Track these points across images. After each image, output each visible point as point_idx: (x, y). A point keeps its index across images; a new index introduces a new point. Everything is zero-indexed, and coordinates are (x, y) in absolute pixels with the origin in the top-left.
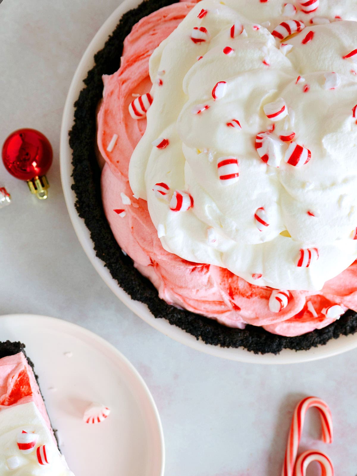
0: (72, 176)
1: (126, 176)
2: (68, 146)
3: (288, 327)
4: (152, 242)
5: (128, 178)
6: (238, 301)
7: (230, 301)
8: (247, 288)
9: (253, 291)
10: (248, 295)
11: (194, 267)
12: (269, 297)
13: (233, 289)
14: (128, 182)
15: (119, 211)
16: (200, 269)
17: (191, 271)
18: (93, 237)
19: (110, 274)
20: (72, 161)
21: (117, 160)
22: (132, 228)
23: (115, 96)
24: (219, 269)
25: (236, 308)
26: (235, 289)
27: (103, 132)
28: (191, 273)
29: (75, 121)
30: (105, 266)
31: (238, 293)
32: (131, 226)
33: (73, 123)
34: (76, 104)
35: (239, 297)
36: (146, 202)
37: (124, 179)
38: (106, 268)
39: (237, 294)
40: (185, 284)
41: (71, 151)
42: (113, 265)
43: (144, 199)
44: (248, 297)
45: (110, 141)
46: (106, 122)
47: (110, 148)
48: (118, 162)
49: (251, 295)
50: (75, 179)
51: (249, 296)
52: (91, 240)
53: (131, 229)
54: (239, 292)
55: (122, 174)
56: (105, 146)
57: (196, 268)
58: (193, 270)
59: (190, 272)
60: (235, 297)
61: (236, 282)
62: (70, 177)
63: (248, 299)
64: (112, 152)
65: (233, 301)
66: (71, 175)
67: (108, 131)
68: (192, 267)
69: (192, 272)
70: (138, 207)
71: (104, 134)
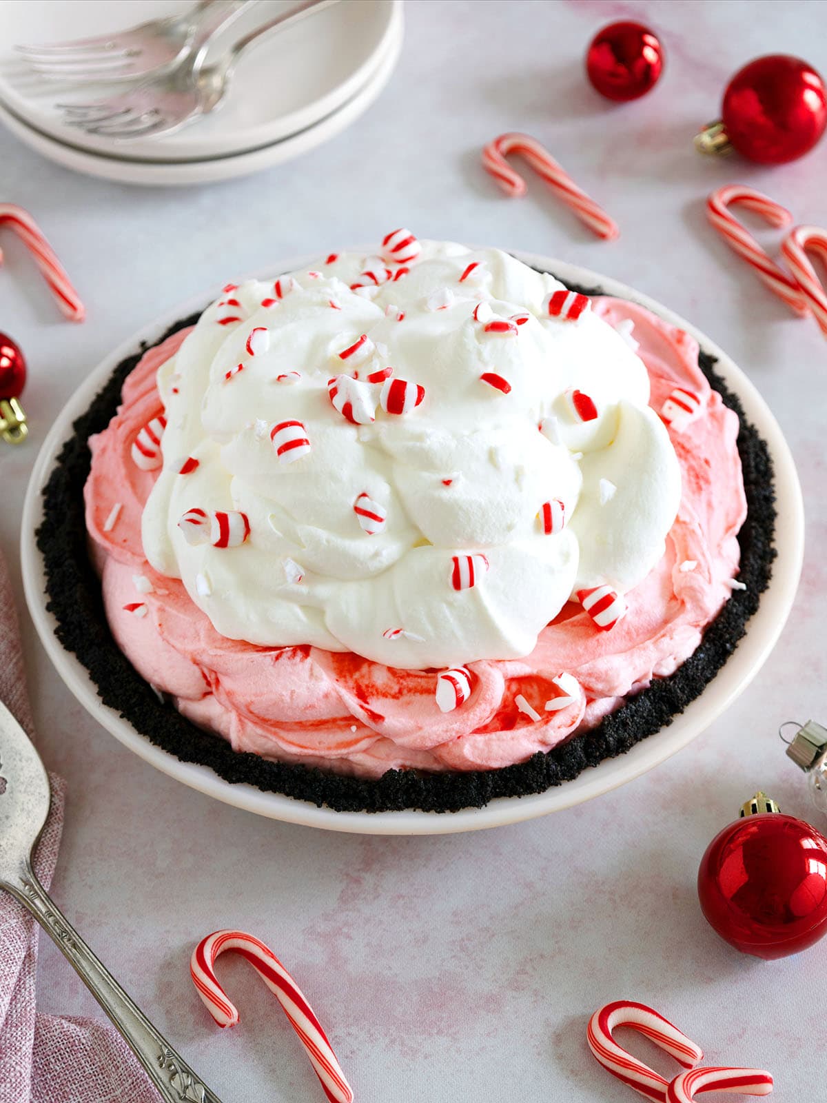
0: (45, 592)
1: (142, 555)
2: (35, 548)
3: (487, 743)
4: (198, 635)
5: (145, 556)
6: (377, 705)
7: (362, 707)
8: (389, 679)
9: (402, 684)
10: (393, 692)
11: (278, 652)
12: (435, 689)
13: (364, 687)
14: (146, 562)
15: (133, 607)
16: (290, 654)
17: (274, 659)
18: (94, 677)
19: (133, 728)
20: (44, 570)
21: (124, 538)
22: (160, 625)
23: (110, 452)
24: (329, 655)
25: (376, 717)
26: (367, 686)
27: (95, 508)
28: (274, 664)
29: (46, 514)
30: (122, 717)
31: (374, 692)
32: (157, 624)
33: (43, 519)
34: (46, 491)
35: (378, 699)
36: (178, 581)
37: (139, 560)
38: (125, 719)
39: (373, 695)
40: (267, 686)
41: (42, 556)
42: (136, 709)
43: (175, 577)
44: (395, 697)
45: (107, 517)
46: (97, 494)
47: (108, 525)
48: (125, 541)
49: (400, 692)
50: (51, 595)
51: (396, 694)
52: (91, 683)
53: (158, 628)
54: (377, 690)
55: (134, 554)
56: (99, 525)
57: (282, 653)
58: (277, 658)
59: (272, 664)
60: (369, 700)
61: (367, 676)
62: (42, 594)
63: (396, 701)
64: (113, 530)
65: (366, 706)
66: (44, 590)
67: (103, 505)
68: (274, 653)
69: (277, 662)
70: (167, 592)
71: (97, 509)
